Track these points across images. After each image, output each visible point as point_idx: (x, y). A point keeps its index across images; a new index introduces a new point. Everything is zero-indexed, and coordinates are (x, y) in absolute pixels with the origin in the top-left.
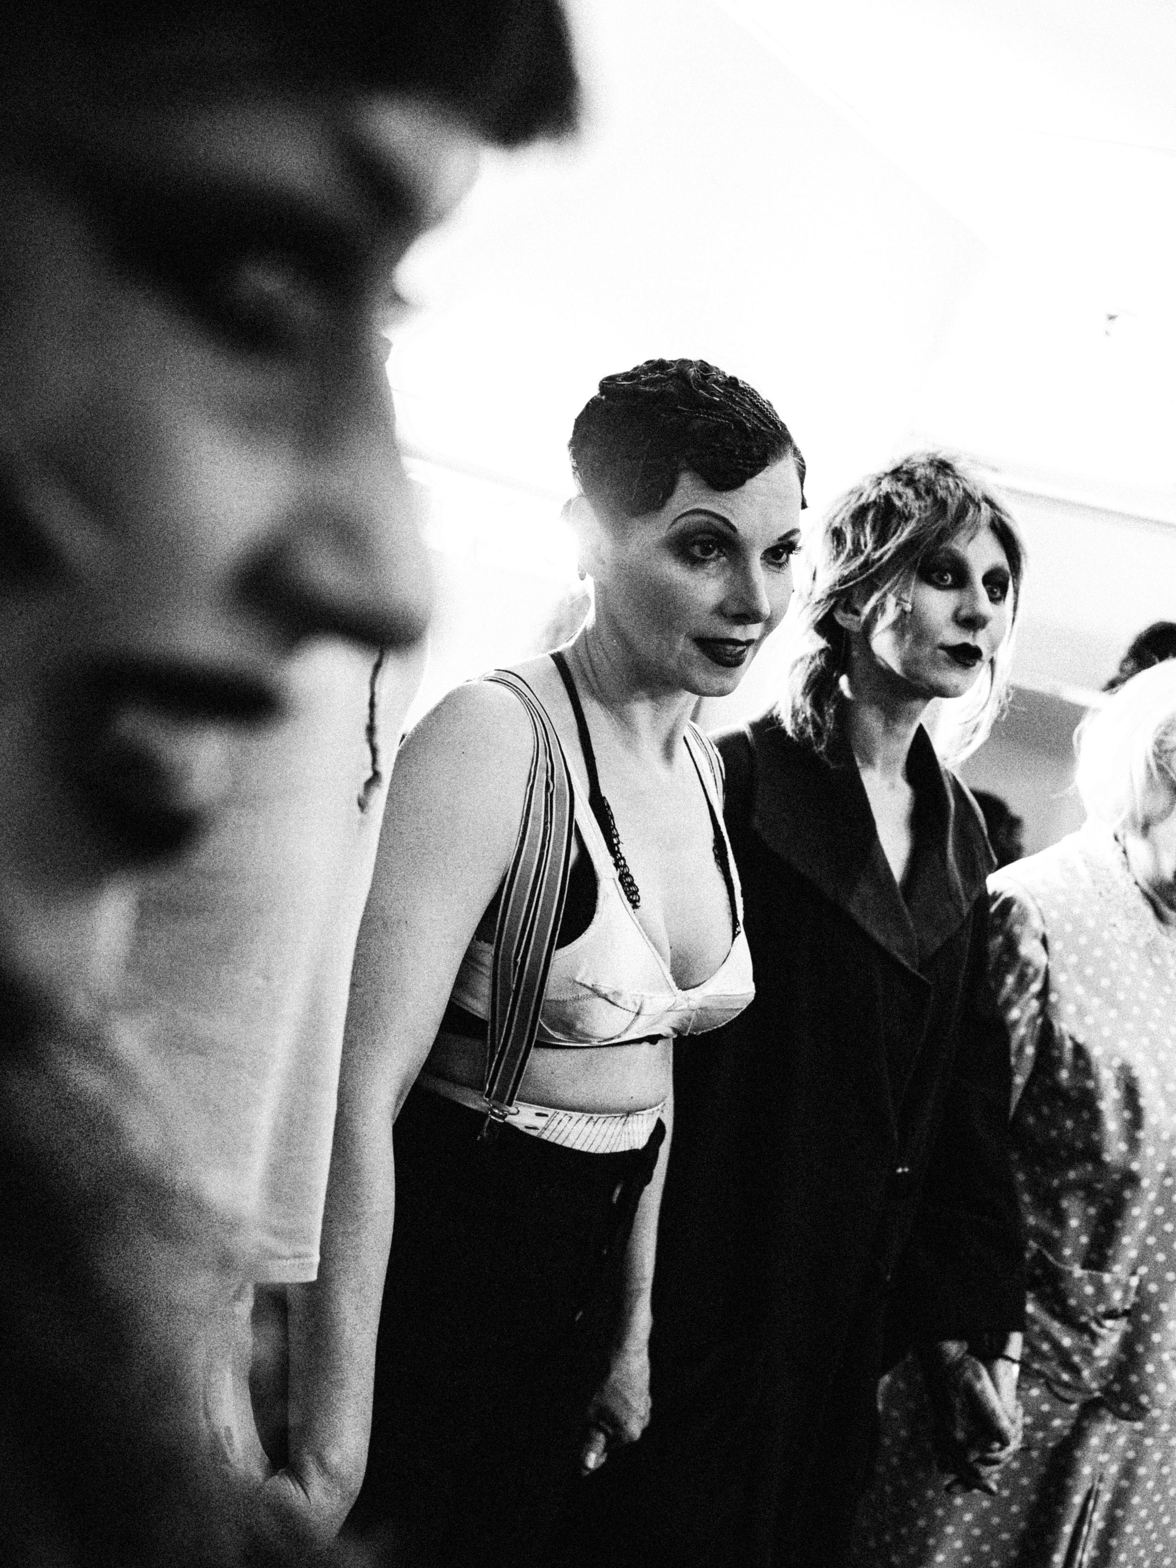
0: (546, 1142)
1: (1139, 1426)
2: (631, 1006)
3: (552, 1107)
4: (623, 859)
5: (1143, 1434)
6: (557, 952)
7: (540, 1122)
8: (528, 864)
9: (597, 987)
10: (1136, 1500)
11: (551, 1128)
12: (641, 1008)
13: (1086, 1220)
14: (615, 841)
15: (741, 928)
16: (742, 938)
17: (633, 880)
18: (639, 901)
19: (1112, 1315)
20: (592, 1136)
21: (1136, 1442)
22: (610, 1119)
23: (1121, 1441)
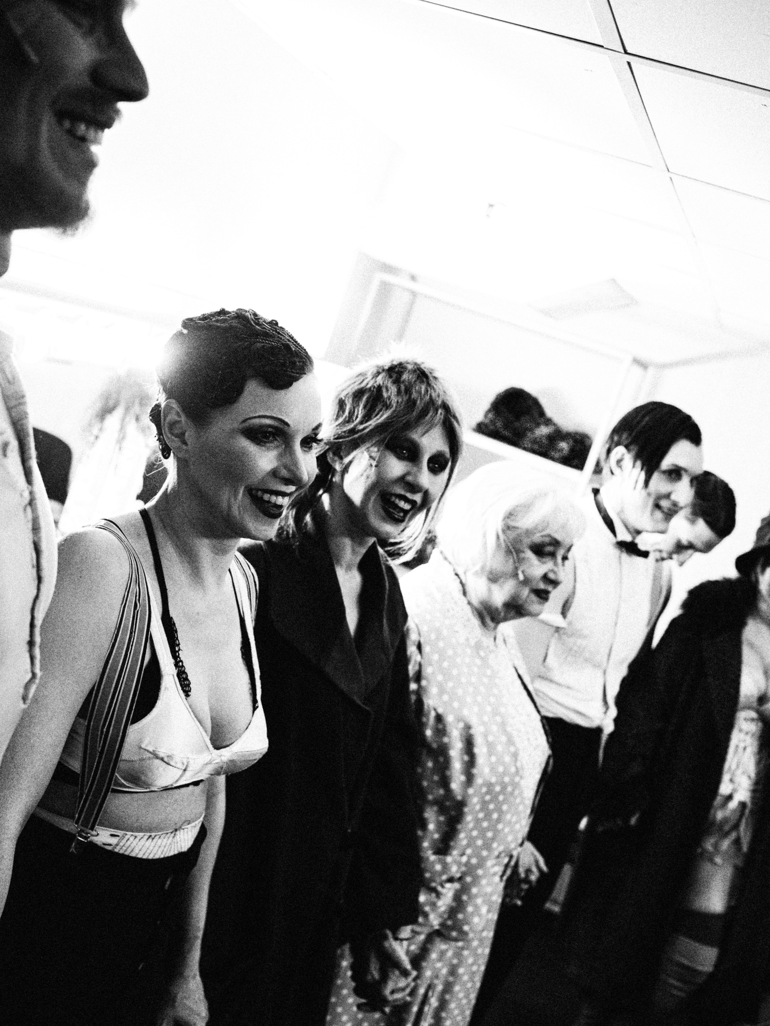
0: (117, 854)
1: (460, 944)
2: (179, 765)
3: (122, 830)
4: (182, 661)
5: (462, 948)
6: (131, 727)
7: (114, 841)
8: (116, 661)
9: (157, 753)
10: (457, 988)
11: (121, 844)
12: (187, 766)
13: (439, 824)
14: (177, 649)
15: (260, 704)
16: (260, 710)
17: (187, 676)
18: (190, 691)
19: (451, 880)
20: (151, 848)
21: (458, 954)
22: (164, 835)
23: (450, 954)
